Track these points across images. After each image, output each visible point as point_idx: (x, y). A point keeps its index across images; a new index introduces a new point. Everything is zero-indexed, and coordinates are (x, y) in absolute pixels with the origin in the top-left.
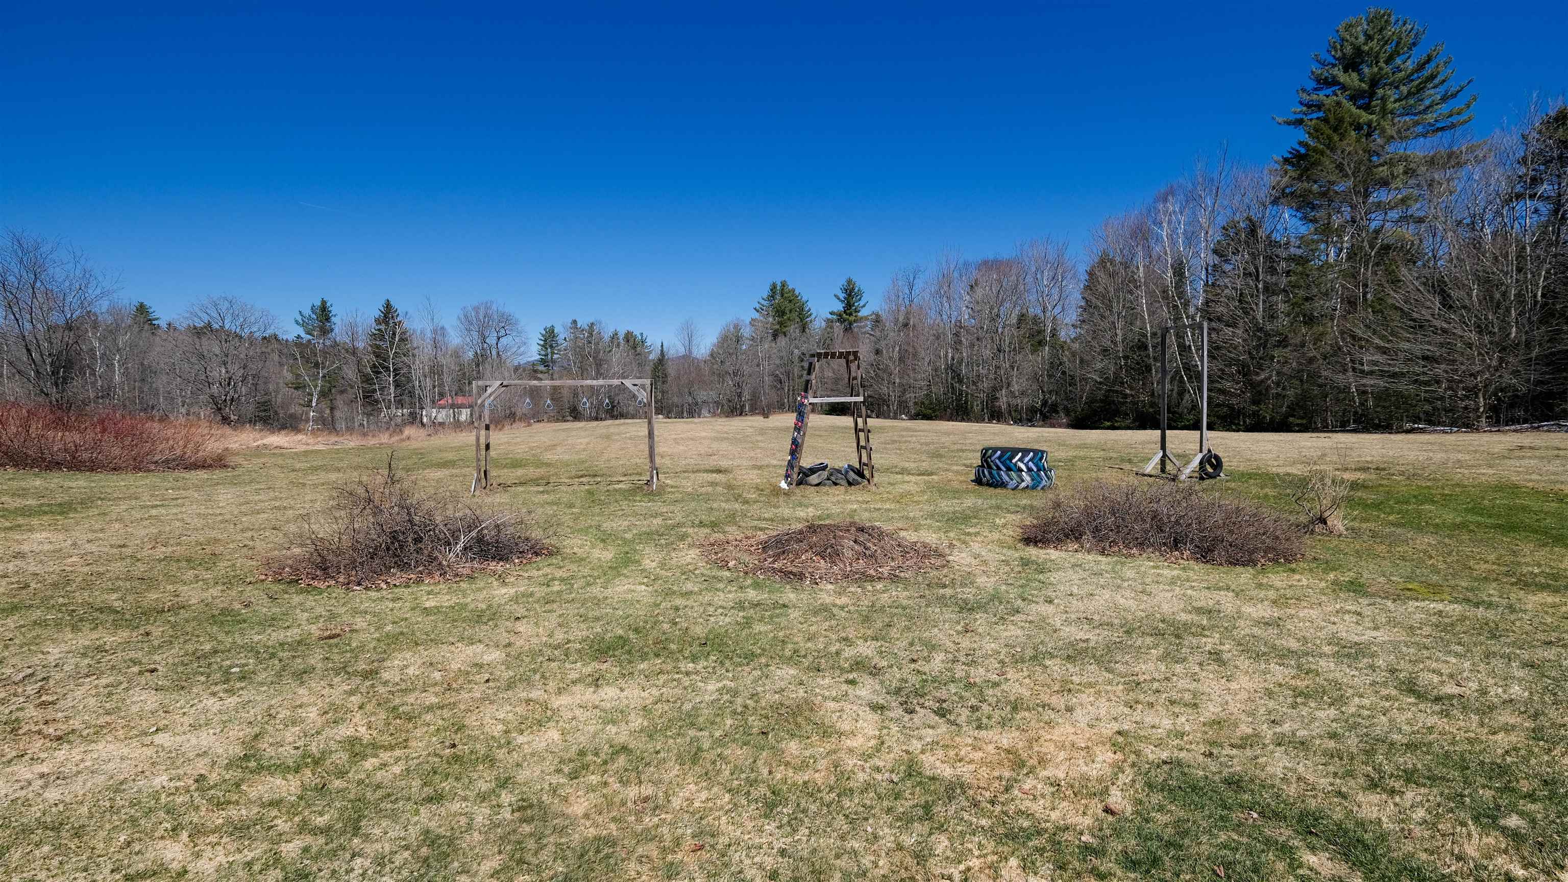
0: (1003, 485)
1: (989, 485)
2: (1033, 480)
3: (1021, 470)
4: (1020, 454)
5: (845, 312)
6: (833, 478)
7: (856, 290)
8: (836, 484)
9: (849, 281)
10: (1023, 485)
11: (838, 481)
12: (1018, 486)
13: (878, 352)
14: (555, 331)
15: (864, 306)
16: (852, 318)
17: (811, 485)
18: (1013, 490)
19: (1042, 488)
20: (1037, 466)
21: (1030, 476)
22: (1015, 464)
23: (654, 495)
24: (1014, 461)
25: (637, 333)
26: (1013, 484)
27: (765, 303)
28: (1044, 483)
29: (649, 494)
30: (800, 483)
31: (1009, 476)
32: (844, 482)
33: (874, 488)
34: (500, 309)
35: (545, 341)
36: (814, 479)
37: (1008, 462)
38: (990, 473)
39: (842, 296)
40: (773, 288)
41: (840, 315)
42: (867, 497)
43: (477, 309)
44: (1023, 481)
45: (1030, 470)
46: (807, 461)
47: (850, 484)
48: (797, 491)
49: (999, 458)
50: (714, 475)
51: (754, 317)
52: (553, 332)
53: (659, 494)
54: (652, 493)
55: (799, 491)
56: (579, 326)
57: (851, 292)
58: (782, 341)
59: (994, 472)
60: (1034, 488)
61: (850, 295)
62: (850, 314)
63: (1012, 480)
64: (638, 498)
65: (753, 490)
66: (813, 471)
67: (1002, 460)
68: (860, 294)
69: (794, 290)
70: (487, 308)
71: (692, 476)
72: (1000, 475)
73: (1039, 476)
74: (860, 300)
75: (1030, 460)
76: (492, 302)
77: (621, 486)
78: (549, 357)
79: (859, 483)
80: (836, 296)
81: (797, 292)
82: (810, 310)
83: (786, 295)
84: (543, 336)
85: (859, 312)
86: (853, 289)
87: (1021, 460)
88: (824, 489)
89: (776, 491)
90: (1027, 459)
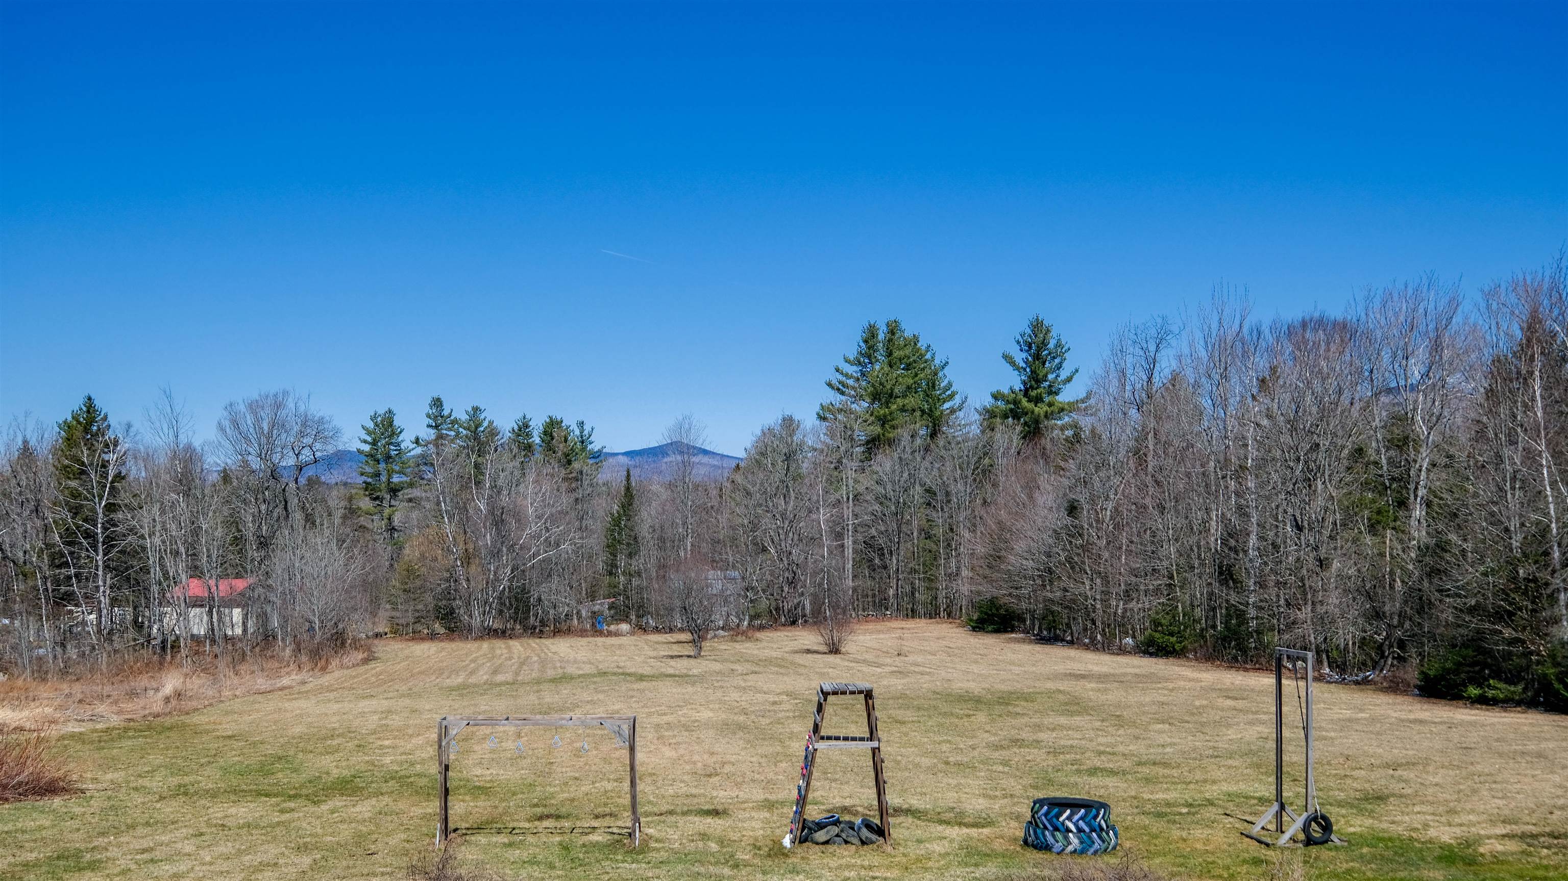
0: (1047, 848)
1: (1035, 847)
2: (1081, 843)
3: (1068, 830)
4: (1068, 812)
5: (1026, 393)
6: (844, 835)
7: (1051, 346)
8: (846, 842)
9: (1037, 326)
10: (1070, 848)
11: (849, 839)
12: (1063, 850)
13: (1073, 509)
14: (396, 423)
15: (1069, 380)
16: (1040, 410)
17: (817, 844)
18: (1058, 854)
19: (1096, 852)
20: (1088, 824)
21: (1079, 838)
22: (1063, 824)
23: (639, 853)
24: (1061, 819)
25: (570, 421)
26: (1058, 847)
27: (852, 370)
28: (1096, 846)
29: (631, 852)
30: (803, 841)
31: (1054, 836)
32: (856, 841)
33: (889, 849)
34: (302, 408)
35: (374, 443)
36: (821, 836)
37: (1054, 820)
38: (1035, 832)
39: (1020, 357)
40: (871, 335)
41: (1016, 402)
42: (876, 860)
43: (254, 407)
44: (1069, 843)
45: (1080, 830)
46: (813, 813)
47: (863, 843)
48: (799, 850)
49: (1046, 815)
50: (709, 820)
51: (825, 402)
52: (391, 424)
53: (642, 851)
54: (632, 851)
55: (800, 850)
56: (446, 412)
57: (1039, 349)
58: (884, 462)
59: (1039, 831)
60: (1083, 852)
61: (1037, 356)
62: (1038, 400)
63: (1057, 842)
64: (620, 857)
65: (749, 848)
66: (820, 826)
67: (1049, 817)
68: (1060, 352)
69: (916, 339)
70: (278, 406)
71: (681, 821)
72: (1044, 836)
73: (1090, 837)
74: (1059, 367)
75: (1081, 818)
76: (286, 393)
77: (595, 838)
78: (384, 478)
79: (872, 842)
80: (1009, 359)
81: (922, 344)
82: (950, 385)
83: (897, 354)
84: (369, 433)
85: (1057, 393)
86: (1044, 343)
87: (1069, 818)
88: (831, 848)
89: (777, 852)
90: (1076, 817)
